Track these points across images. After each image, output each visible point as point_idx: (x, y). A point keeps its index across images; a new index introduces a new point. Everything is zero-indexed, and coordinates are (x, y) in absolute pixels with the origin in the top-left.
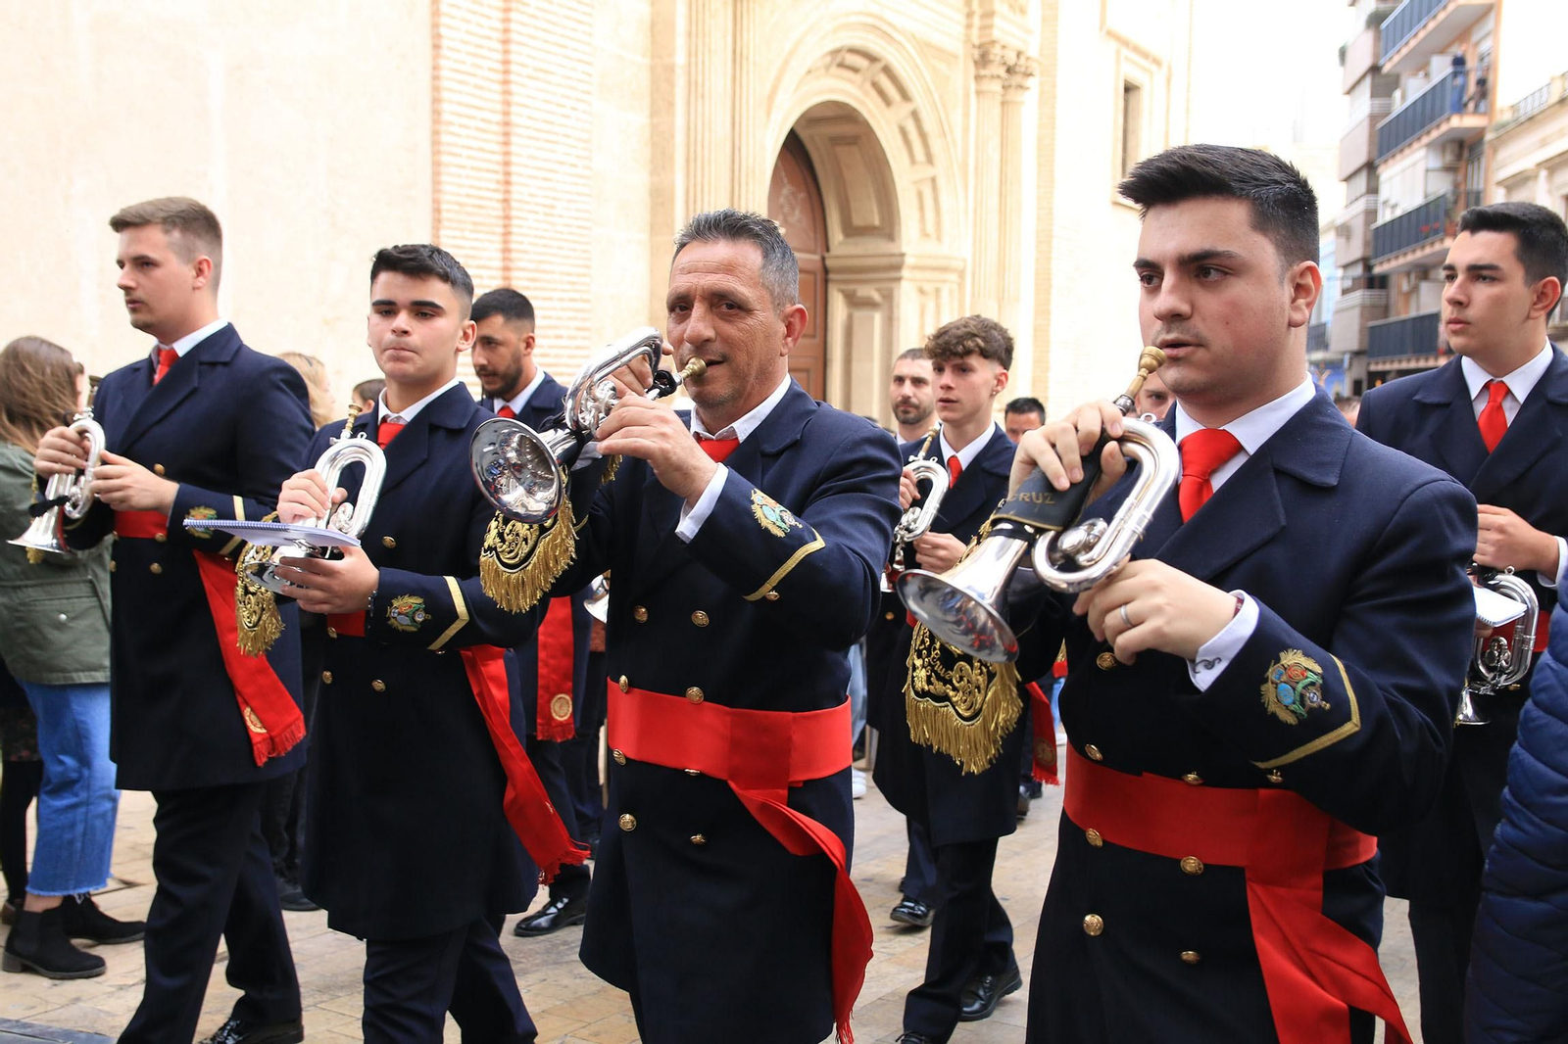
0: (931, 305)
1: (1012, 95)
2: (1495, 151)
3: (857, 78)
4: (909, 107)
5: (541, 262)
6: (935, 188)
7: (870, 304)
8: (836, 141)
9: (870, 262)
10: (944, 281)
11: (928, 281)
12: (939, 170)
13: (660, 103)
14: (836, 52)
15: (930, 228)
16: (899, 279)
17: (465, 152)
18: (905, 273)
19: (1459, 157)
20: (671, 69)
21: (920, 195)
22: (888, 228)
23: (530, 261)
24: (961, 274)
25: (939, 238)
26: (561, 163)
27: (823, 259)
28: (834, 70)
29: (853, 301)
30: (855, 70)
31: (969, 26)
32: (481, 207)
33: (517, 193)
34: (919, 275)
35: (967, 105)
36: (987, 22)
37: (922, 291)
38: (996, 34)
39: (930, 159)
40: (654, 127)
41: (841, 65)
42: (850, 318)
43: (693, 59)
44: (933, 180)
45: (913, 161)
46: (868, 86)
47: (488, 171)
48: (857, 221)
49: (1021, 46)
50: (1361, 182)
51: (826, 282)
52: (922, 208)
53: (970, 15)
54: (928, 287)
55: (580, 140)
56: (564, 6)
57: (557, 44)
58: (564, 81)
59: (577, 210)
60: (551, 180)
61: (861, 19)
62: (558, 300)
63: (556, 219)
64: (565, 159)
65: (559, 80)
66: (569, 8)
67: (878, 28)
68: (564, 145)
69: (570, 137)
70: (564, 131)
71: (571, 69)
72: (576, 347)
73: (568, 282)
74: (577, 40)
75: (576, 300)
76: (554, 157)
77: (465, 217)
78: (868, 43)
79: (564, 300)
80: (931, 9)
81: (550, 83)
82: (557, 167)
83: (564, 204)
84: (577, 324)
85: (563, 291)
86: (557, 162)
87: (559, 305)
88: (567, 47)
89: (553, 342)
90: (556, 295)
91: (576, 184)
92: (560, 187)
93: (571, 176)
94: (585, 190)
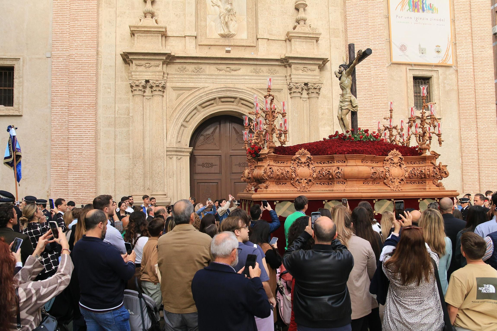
3: (235, 103)
17: (58, 145)
36: (291, 77)
38: (294, 80)
41: (221, 102)
47: (64, 147)
53: (286, 77)
55: (91, 138)
56: (85, 112)
57: (83, 120)
58: (85, 127)
59: (89, 152)
60: (81, 147)
61: (220, 89)
62: (84, 171)
63: (83, 155)
64: (86, 142)
65: (84, 127)
66: (87, 112)
67: (230, 90)
68: (85, 139)
69: (88, 138)
70: (86, 137)
71: (88, 124)
72: (90, 181)
73: (87, 168)
74: (90, 118)
75: (90, 171)
76: (82, 142)
77: (58, 157)
78: (227, 95)
79: (86, 171)
80: (263, 79)
81: (81, 128)
82: (84, 144)
83: (86, 152)
84: (90, 176)
85: (85, 169)
86: (83, 143)
87: (84, 172)
88: (86, 120)
89: (82, 180)
90: (83, 170)
91: (90, 147)
92: (84, 148)
93: (88, 145)
94: (93, 148)
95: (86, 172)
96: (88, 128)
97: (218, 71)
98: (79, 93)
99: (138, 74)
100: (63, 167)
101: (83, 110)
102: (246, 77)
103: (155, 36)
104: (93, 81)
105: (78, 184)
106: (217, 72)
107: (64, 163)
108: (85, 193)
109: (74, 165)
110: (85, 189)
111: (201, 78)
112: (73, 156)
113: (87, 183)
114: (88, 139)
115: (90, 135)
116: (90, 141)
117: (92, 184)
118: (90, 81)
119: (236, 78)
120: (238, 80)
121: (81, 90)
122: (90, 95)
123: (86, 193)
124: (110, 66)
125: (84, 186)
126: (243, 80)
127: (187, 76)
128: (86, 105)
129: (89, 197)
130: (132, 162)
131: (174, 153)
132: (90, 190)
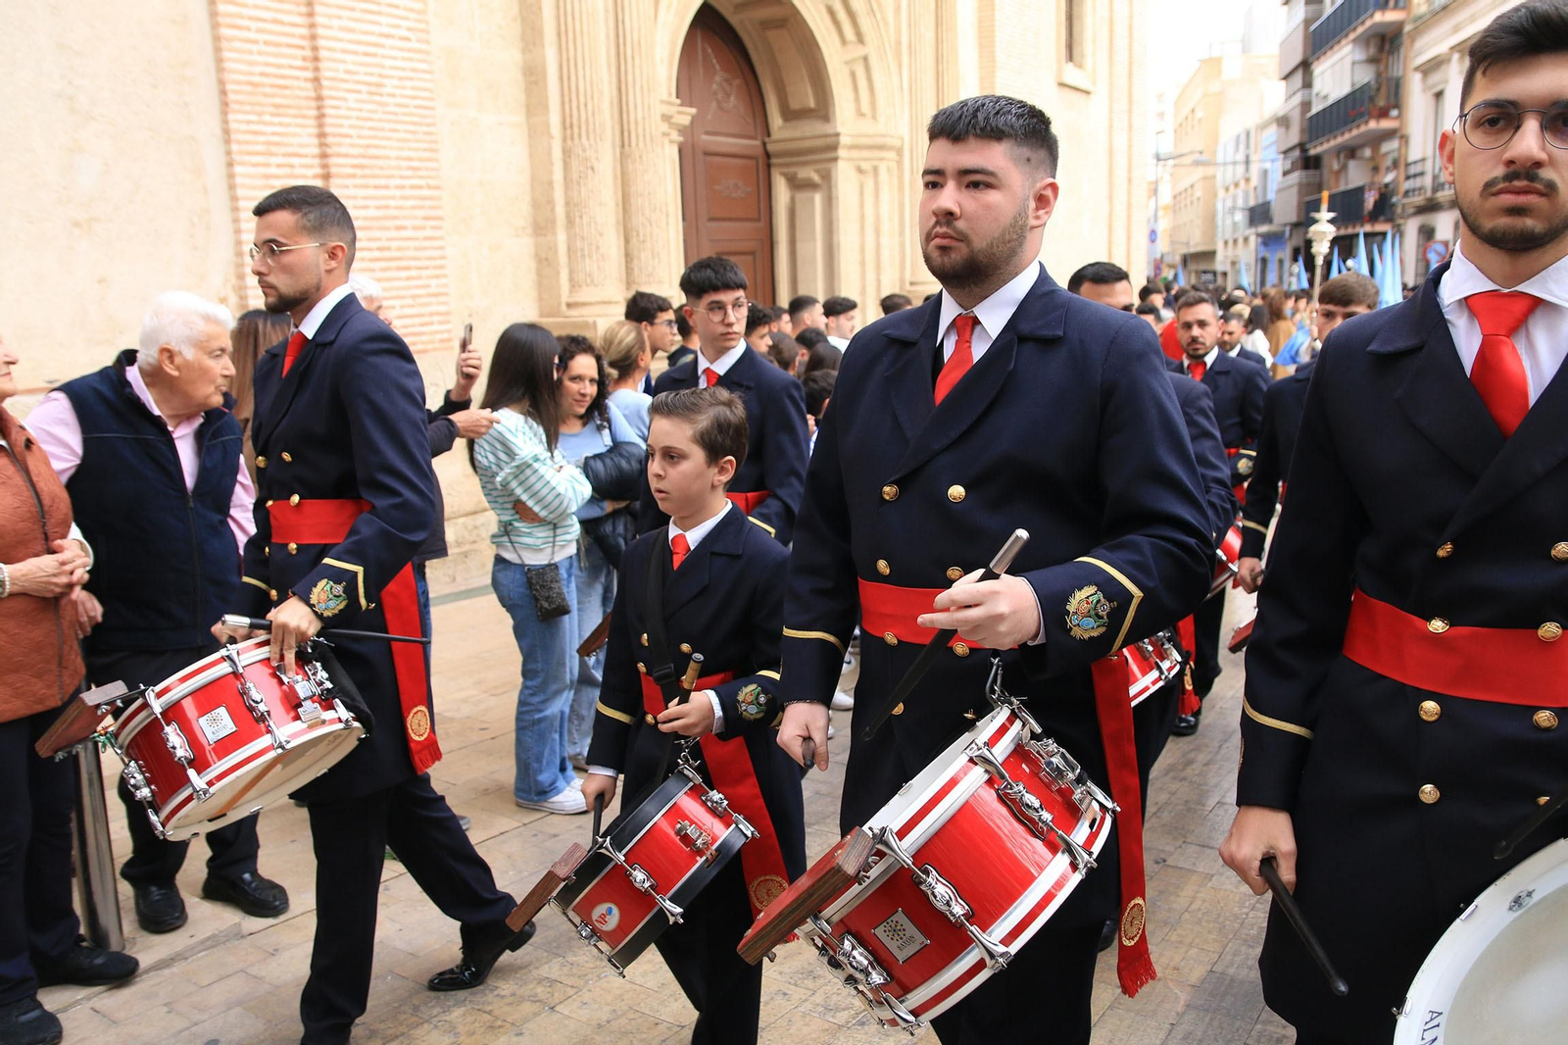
0: (870, 183)
2: (1413, 41)
5: (368, 146)
6: (867, 68)
7: (810, 186)
8: (767, 25)
9: (807, 144)
10: (882, 159)
11: (865, 159)
12: (870, 49)
15: (865, 107)
16: (835, 159)
17: (253, 25)
18: (842, 153)
19: (1381, 49)
21: (853, 75)
22: (823, 110)
23: (352, 146)
24: (899, 151)
25: (874, 117)
26: (387, 36)
27: (764, 144)
29: (797, 185)
32: (285, 87)
33: (328, 70)
34: (855, 154)
37: (860, 170)
39: (860, 38)
42: (793, 200)
44: (865, 59)
45: (844, 41)
47: (289, 46)
48: (794, 105)
50: (1298, 79)
51: (769, 166)
52: (856, 88)
54: (865, 165)
59: (413, 88)
60: (376, 55)
62: (396, 187)
63: (386, 99)
64: (392, 31)
68: (390, 15)
72: (425, 239)
73: (408, 168)
75: (420, 187)
76: (377, 29)
77: (262, 99)
79: (404, 187)
82: (382, 40)
83: (396, 82)
84: (424, 213)
85: (401, 177)
86: (381, 35)
87: (398, 193)
89: (394, 234)
90: (393, 182)
91: (411, 60)
92: (388, 63)
93: (402, 50)
94: (423, 66)
95: (408, 192)
100: (295, 161)
105: (377, 254)
107: (294, 135)
108: (410, 301)
109: (351, 151)
110: (408, 278)
112: (345, 100)
113: (416, 249)
114: (400, 17)
116: (409, 29)
117: (433, 253)
123: (414, 297)
125: (404, 263)
129: (427, 319)
130: (567, 153)
131: (665, 127)
132: (429, 286)
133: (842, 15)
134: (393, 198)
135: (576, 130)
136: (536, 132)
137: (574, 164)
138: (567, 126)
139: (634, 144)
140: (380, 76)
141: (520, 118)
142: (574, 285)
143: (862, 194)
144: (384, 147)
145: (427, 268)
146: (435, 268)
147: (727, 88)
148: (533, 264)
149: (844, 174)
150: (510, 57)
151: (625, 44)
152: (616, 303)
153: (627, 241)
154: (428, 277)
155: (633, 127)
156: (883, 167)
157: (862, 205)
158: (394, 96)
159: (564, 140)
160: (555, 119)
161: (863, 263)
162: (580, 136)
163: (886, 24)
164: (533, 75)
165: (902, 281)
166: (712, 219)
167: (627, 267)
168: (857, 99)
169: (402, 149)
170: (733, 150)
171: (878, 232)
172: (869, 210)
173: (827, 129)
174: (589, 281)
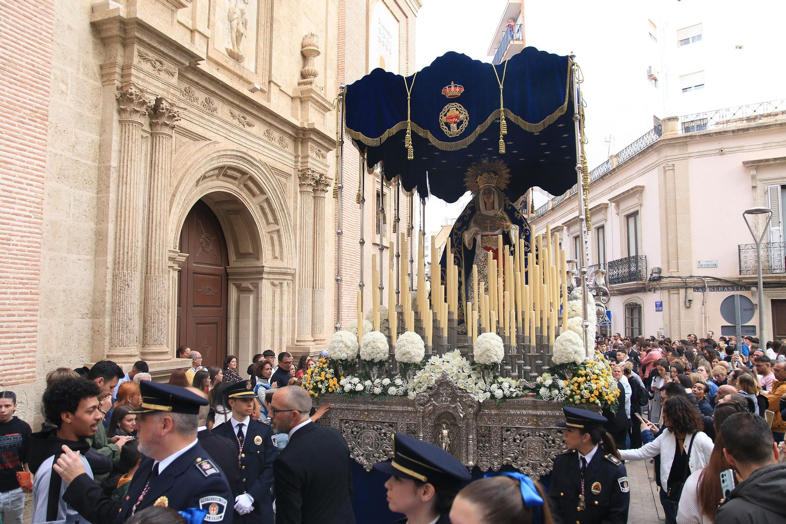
0: (278, 290)
1: (319, 194)
3: (236, 182)
4: (264, 197)
6: (279, 236)
7: (248, 291)
8: (230, 213)
9: (247, 270)
10: (284, 279)
11: (276, 279)
12: (281, 227)
13: (102, 187)
14: (221, 168)
15: (277, 254)
16: (262, 279)
18: (264, 275)
20: (108, 168)
21: (272, 238)
22: (257, 253)
24: (293, 275)
25: (282, 259)
27: (226, 269)
28: (221, 177)
29: (241, 290)
30: (235, 178)
31: (296, 162)
34: (271, 276)
35: (296, 197)
36: (305, 160)
37: (273, 284)
38: (309, 165)
39: (276, 222)
40: (99, 199)
41: (225, 175)
42: (239, 297)
43: (122, 164)
44: (278, 231)
45: (268, 223)
46: (242, 186)
48: (242, 251)
49: (321, 171)
51: (227, 280)
52: (273, 245)
53: (296, 157)
54: (276, 282)
55: (34, 202)
56: (24, 128)
57: (17, 148)
58: (22, 169)
59: (29, 242)
60: (8, 224)
61: (235, 153)
62: (11, 293)
63: (11, 247)
64: (21, 212)
65: (18, 168)
66: (28, 129)
67: (245, 158)
68: (20, 204)
69: (25, 200)
70: (21, 196)
71: (28, 163)
72: (25, 321)
73: (20, 283)
74: (34, 148)
75: (27, 293)
76: (11, 211)
78: (239, 165)
79: (16, 293)
80: (276, 152)
81: (10, 169)
82: (14, 217)
83: (19, 238)
84: (26, 307)
85: (15, 288)
86: (13, 214)
87: (12, 296)
88: (25, 150)
89: (6, 318)
90: (9, 291)
91: (30, 227)
92: (15, 228)
93: (25, 222)
94: (38, 231)
95: (17, 296)
96: (27, 173)
97: (232, 118)
98: (11, 69)
99: (142, 76)
101: (19, 121)
102: (261, 143)
103: (168, 8)
104: (44, 51)
106: (230, 119)
108: (11, 356)
110: (11, 343)
111: (213, 123)
113: (19, 327)
114: (26, 205)
115: (33, 194)
116: (30, 212)
117: (29, 329)
118: (40, 48)
119: (252, 139)
120: (251, 144)
121: (16, 64)
122: (38, 88)
123: (13, 353)
124: (70, 28)
125: (10, 335)
126: (256, 146)
127: (197, 112)
128: (26, 108)
129: (20, 366)
130: (115, 276)
131: (171, 264)
132: (25, 347)
133: (268, 210)
134: (8, 299)
135: (121, 266)
136: (98, 264)
137: (119, 283)
138: (116, 263)
139: (153, 272)
140: (10, 235)
141: (90, 257)
142: (112, 345)
143: (274, 296)
144: (7, 272)
145: (25, 337)
146: (29, 337)
147: (208, 241)
148: (90, 333)
149: (266, 286)
150: (89, 226)
151: (152, 223)
152: (135, 356)
153: (145, 322)
154: (24, 342)
155: (153, 264)
156: (285, 283)
157: (274, 301)
158: (17, 245)
159: (114, 270)
160: (110, 258)
161: (273, 330)
162: (123, 268)
163: (289, 215)
164: (100, 236)
165: (293, 339)
166: (194, 306)
167: (144, 336)
168: (273, 250)
169: (18, 273)
170: (209, 271)
171: (281, 315)
172: (277, 305)
173: (258, 264)
174: (121, 343)
